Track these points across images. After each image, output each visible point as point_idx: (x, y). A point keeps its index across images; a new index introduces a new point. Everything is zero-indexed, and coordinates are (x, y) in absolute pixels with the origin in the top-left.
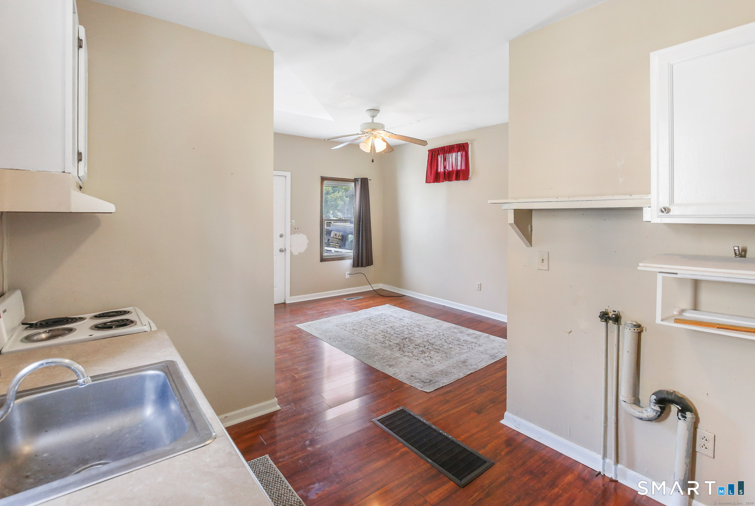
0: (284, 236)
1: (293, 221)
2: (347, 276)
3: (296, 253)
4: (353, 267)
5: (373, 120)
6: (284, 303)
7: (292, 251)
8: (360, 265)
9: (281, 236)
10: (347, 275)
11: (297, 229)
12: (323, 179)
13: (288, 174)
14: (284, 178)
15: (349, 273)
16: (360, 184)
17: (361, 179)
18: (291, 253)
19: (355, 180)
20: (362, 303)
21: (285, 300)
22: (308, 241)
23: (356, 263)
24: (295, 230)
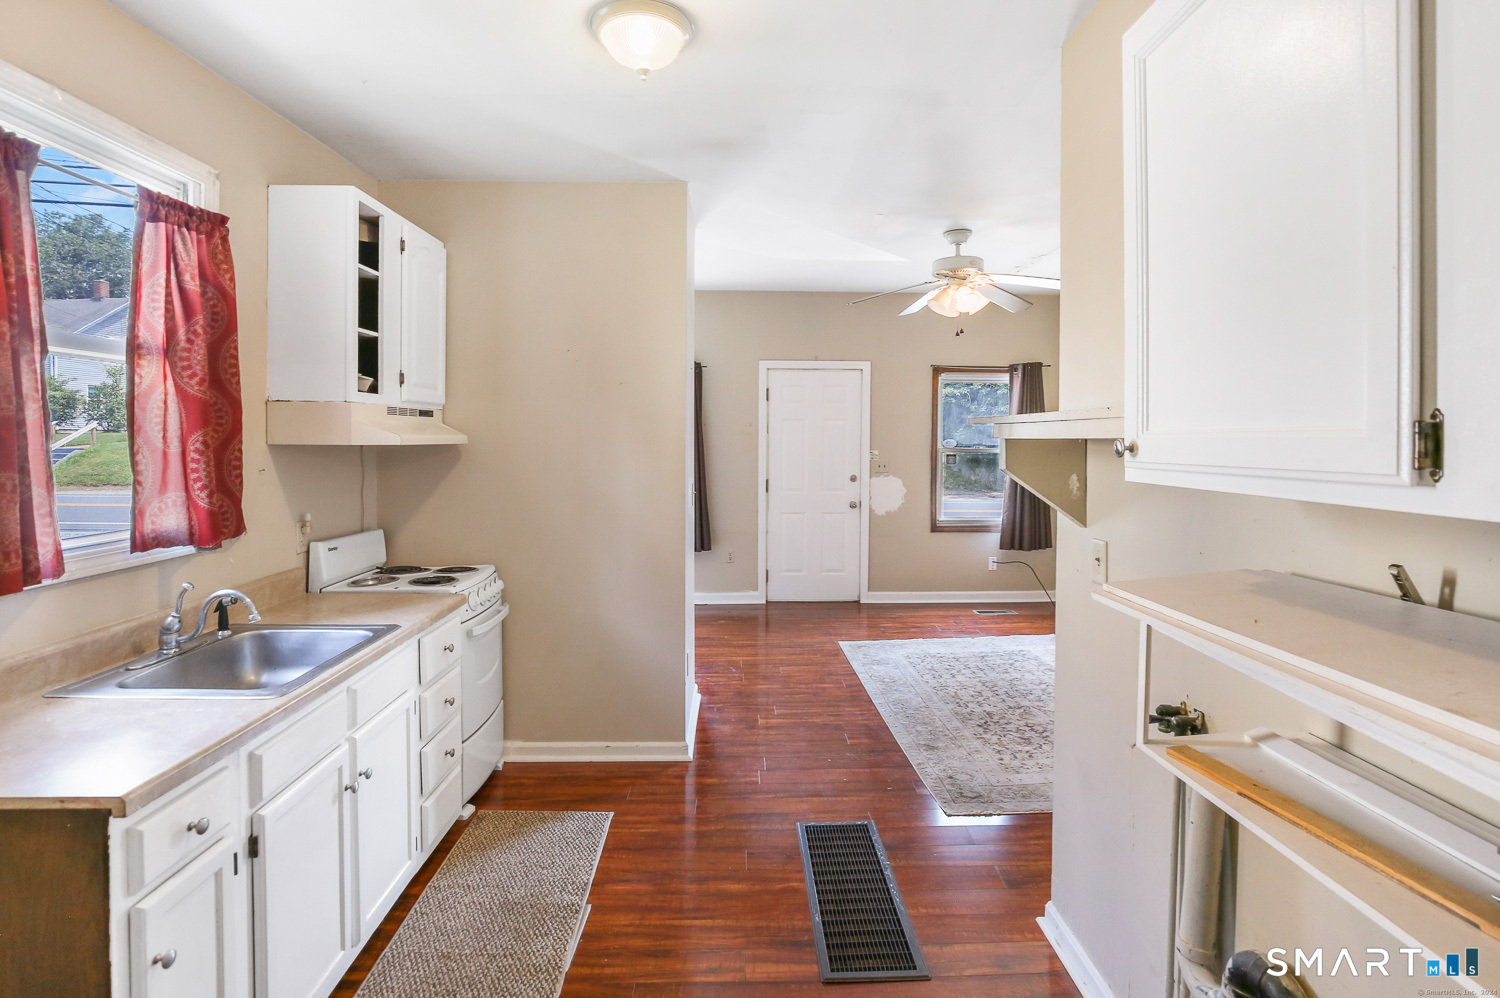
0: (858, 481)
1: (876, 452)
2: (992, 567)
3: (880, 511)
4: (1001, 548)
5: (958, 250)
6: (858, 602)
7: (873, 508)
8: (1017, 546)
9: (853, 479)
10: (991, 563)
11: (882, 466)
12: (937, 371)
13: (866, 366)
14: (859, 372)
15: (995, 559)
16: (1020, 375)
17: (1024, 365)
18: (871, 510)
19: (1012, 369)
20: (1003, 623)
21: (859, 596)
22: (906, 491)
23: (1008, 539)
24: (878, 469)
